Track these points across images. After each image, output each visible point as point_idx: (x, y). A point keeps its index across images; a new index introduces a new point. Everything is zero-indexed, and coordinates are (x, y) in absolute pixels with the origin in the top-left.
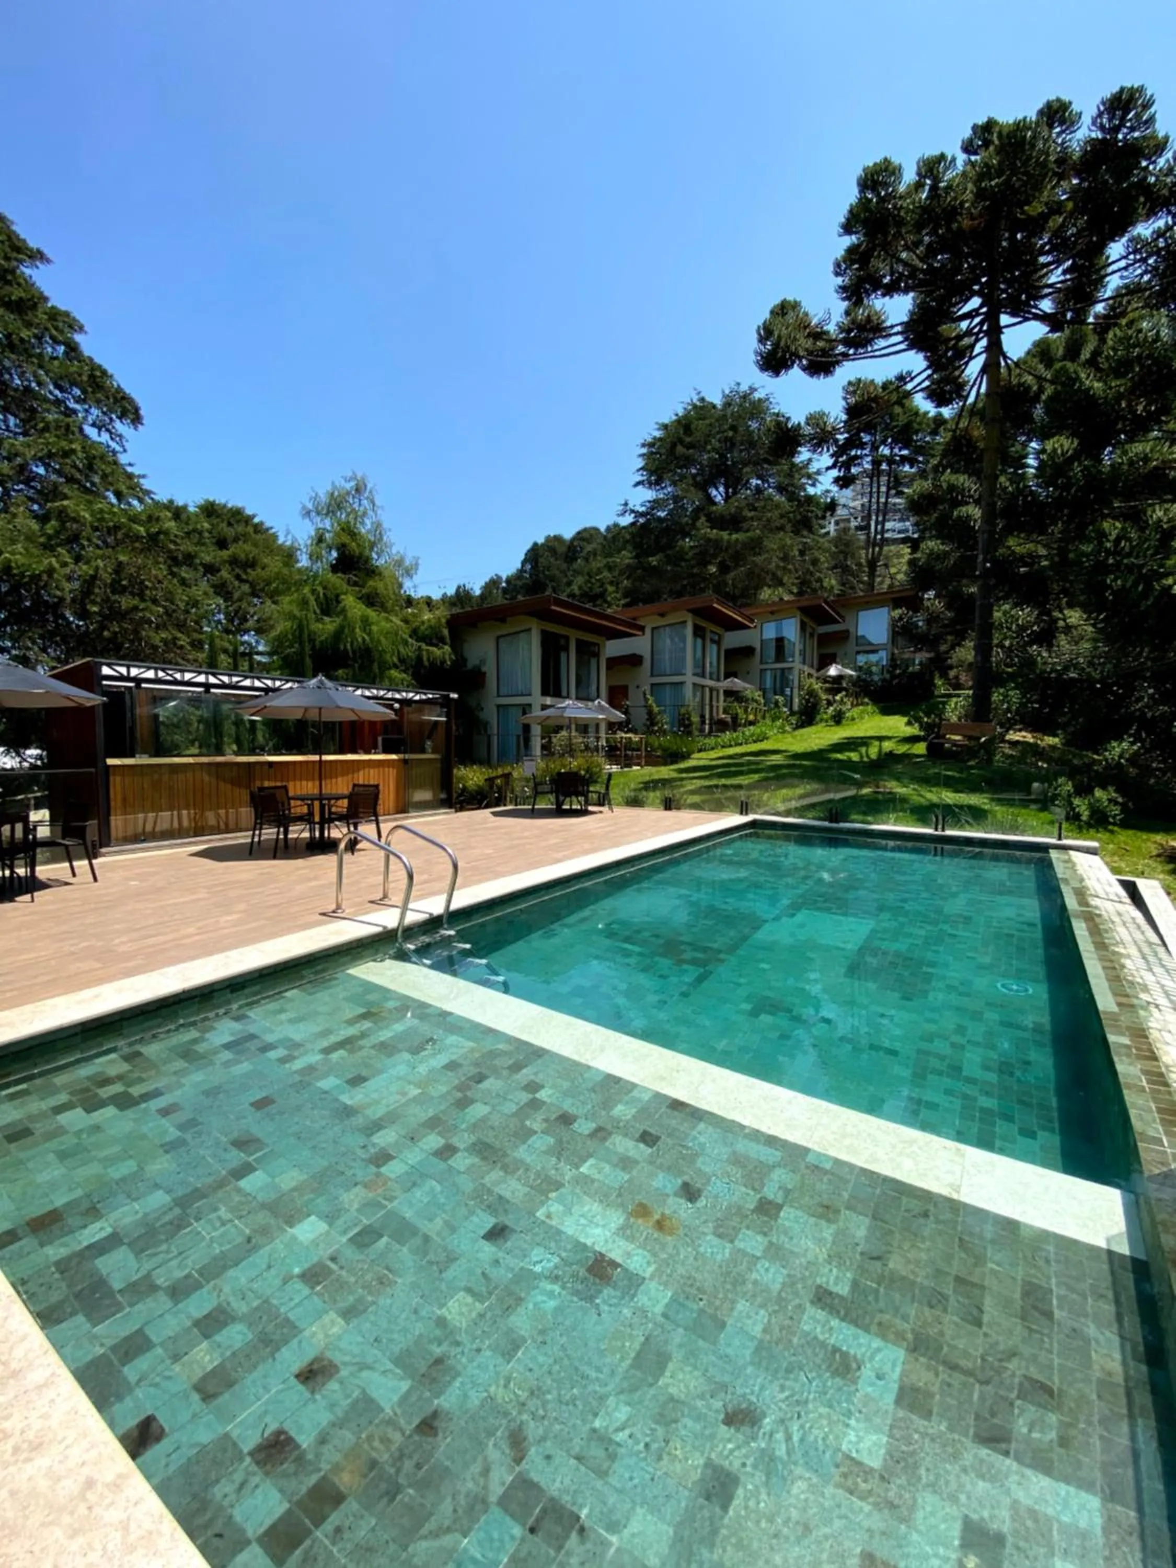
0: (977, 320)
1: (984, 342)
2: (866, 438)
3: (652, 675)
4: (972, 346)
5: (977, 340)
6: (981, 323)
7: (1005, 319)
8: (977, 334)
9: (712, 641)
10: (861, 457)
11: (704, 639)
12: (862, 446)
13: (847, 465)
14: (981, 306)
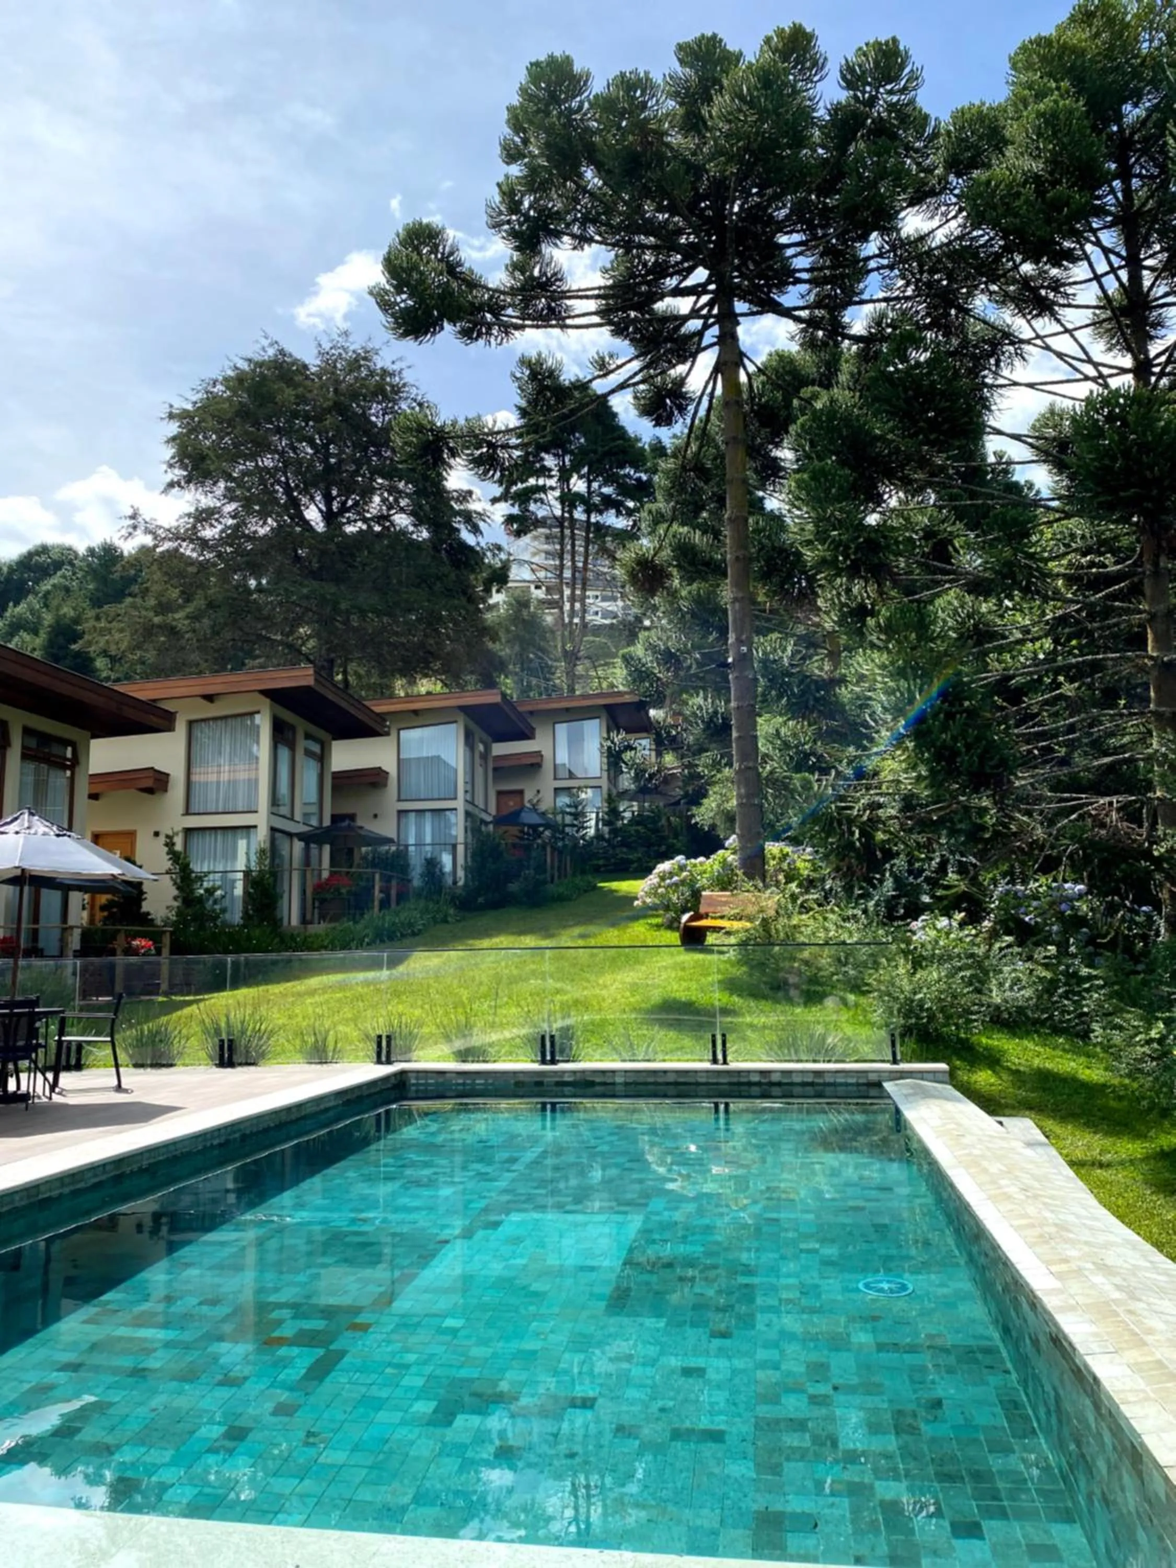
0: (705, 299)
1: (715, 330)
2: (550, 461)
3: (187, 812)
4: (700, 334)
5: (706, 327)
6: (710, 304)
7: (740, 306)
8: (706, 318)
9: (309, 753)
10: (543, 489)
11: (292, 748)
12: (544, 471)
13: (524, 498)
14: (709, 281)
